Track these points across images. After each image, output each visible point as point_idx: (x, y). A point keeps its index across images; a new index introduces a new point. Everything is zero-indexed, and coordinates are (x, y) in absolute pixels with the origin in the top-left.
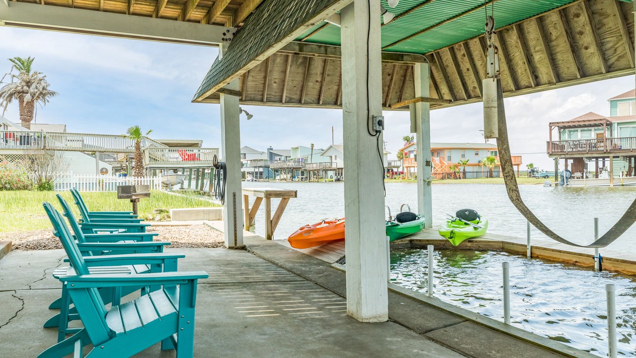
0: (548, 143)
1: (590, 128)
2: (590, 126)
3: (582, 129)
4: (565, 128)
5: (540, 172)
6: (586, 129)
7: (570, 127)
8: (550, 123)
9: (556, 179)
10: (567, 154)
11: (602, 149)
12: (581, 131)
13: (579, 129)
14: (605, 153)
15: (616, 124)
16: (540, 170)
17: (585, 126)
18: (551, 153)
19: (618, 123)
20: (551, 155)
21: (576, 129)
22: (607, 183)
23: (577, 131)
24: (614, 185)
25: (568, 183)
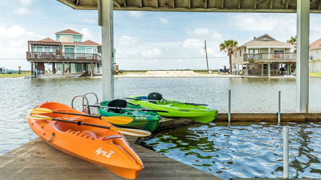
0: (27, 53)
1: (50, 47)
2: (50, 45)
3: (45, 47)
4: (35, 45)
5: (6, 70)
6: (48, 47)
7: (38, 45)
8: (29, 41)
9: (32, 74)
10: (39, 60)
11: (58, 58)
12: (45, 48)
13: (44, 47)
14: (61, 60)
15: (63, 46)
16: (6, 69)
17: (47, 45)
18: (29, 59)
19: (64, 46)
20: (29, 60)
21: (42, 46)
22: (61, 76)
23: (42, 47)
24: (65, 77)
25: (39, 76)
